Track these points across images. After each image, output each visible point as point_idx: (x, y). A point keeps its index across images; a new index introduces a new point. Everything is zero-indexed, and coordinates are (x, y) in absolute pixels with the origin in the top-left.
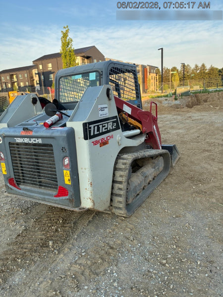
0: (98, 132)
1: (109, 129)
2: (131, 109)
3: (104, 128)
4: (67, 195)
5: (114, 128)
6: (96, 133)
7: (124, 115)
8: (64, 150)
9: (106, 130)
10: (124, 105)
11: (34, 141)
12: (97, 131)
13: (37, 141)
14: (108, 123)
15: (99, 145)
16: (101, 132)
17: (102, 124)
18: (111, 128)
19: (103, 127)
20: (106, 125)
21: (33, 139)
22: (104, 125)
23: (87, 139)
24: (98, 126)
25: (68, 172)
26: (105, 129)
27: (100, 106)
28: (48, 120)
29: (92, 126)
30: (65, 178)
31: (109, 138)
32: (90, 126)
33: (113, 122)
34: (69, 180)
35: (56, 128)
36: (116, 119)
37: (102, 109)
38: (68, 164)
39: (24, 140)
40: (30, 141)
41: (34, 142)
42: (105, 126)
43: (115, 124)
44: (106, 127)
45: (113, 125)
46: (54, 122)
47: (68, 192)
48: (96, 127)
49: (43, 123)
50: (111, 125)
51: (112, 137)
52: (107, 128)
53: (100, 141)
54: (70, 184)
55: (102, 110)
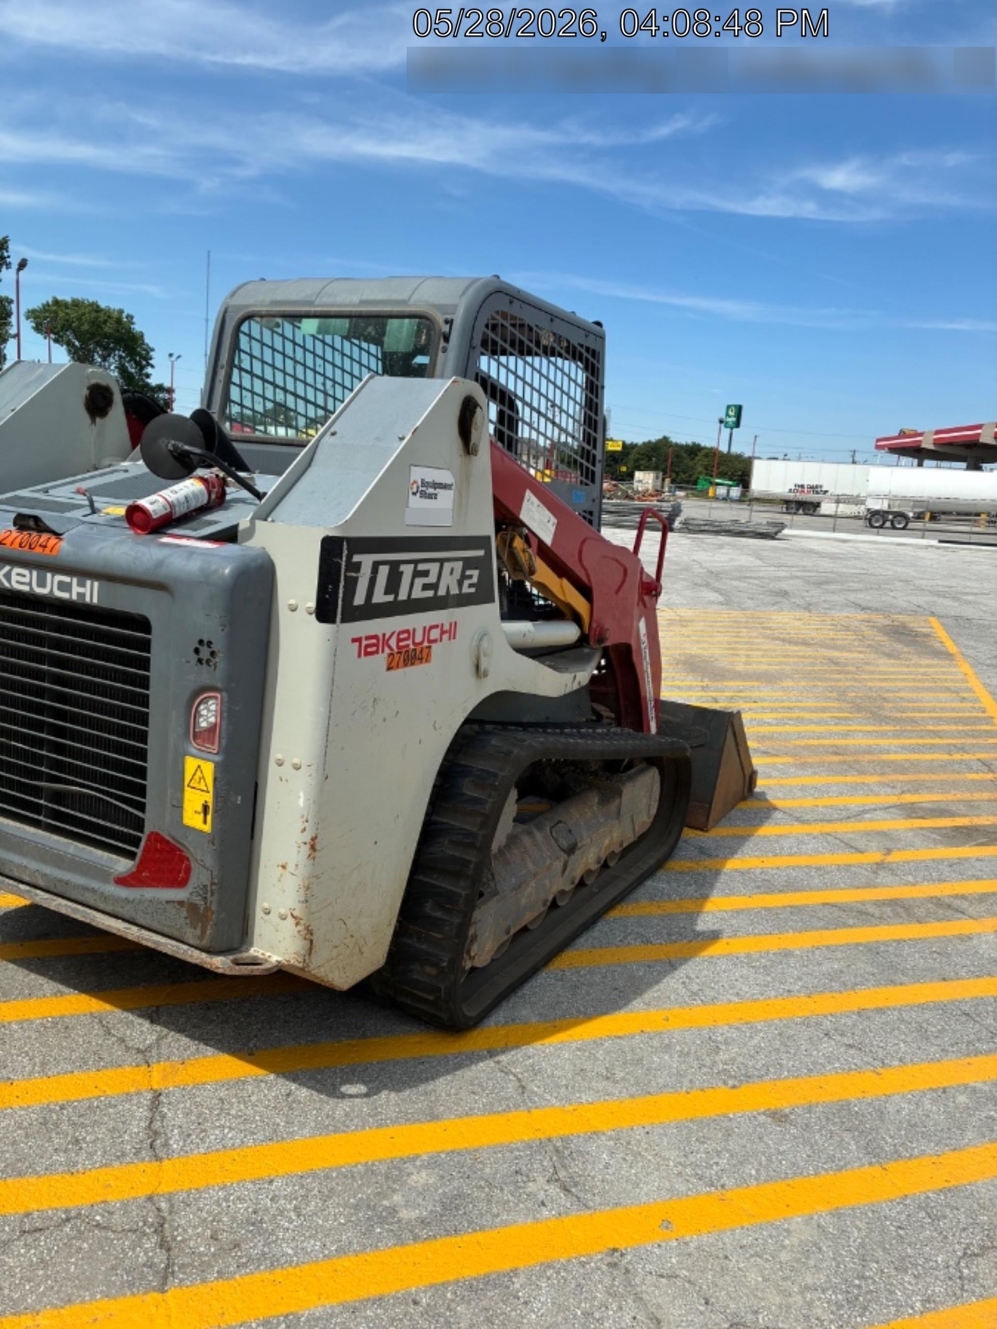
0: (390, 598)
1: (442, 592)
2: (554, 520)
3: (420, 582)
4: (182, 883)
5: (466, 590)
6: (379, 597)
7: (518, 543)
8: (205, 653)
9: (430, 594)
10: (528, 494)
11: (63, 586)
12: (387, 593)
13: (76, 589)
14: (442, 561)
15: (381, 659)
16: (403, 596)
17: (416, 562)
18: (454, 591)
19: (417, 574)
20: (434, 568)
21: (59, 578)
22: (421, 567)
23: (333, 621)
24: (395, 566)
25: (208, 769)
26: (426, 587)
27: (418, 474)
28: (154, 497)
29: (366, 560)
30: (189, 794)
31: (435, 634)
32: (356, 558)
33: (469, 563)
34: (205, 808)
35: (184, 542)
36: (481, 553)
37: (428, 490)
38: (212, 729)
39: (8, 576)
40: (42, 583)
41: (58, 594)
42: (426, 574)
43: (475, 573)
44: (432, 579)
45: (463, 577)
46: (179, 511)
47: (188, 870)
48: (384, 571)
49: (121, 511)
50: (457, 575)
51: (451, 631)
52: (434, 587)
53: (393, 643)
54: (207, 828)
55: (425, 495)
